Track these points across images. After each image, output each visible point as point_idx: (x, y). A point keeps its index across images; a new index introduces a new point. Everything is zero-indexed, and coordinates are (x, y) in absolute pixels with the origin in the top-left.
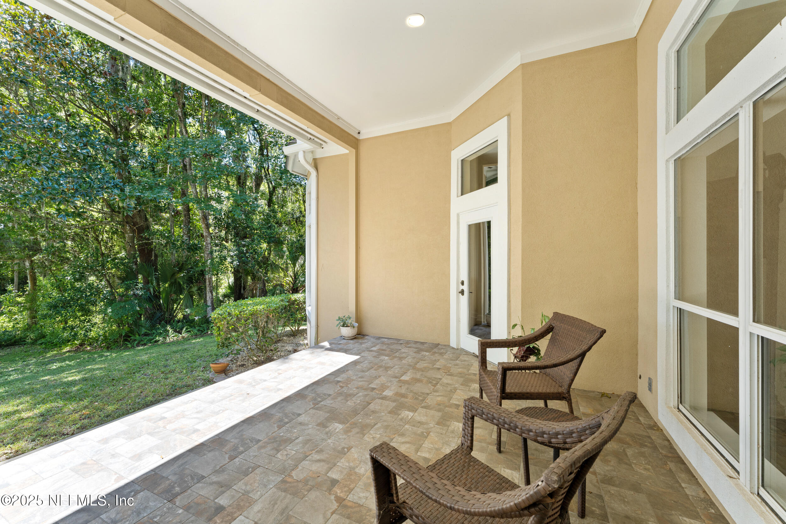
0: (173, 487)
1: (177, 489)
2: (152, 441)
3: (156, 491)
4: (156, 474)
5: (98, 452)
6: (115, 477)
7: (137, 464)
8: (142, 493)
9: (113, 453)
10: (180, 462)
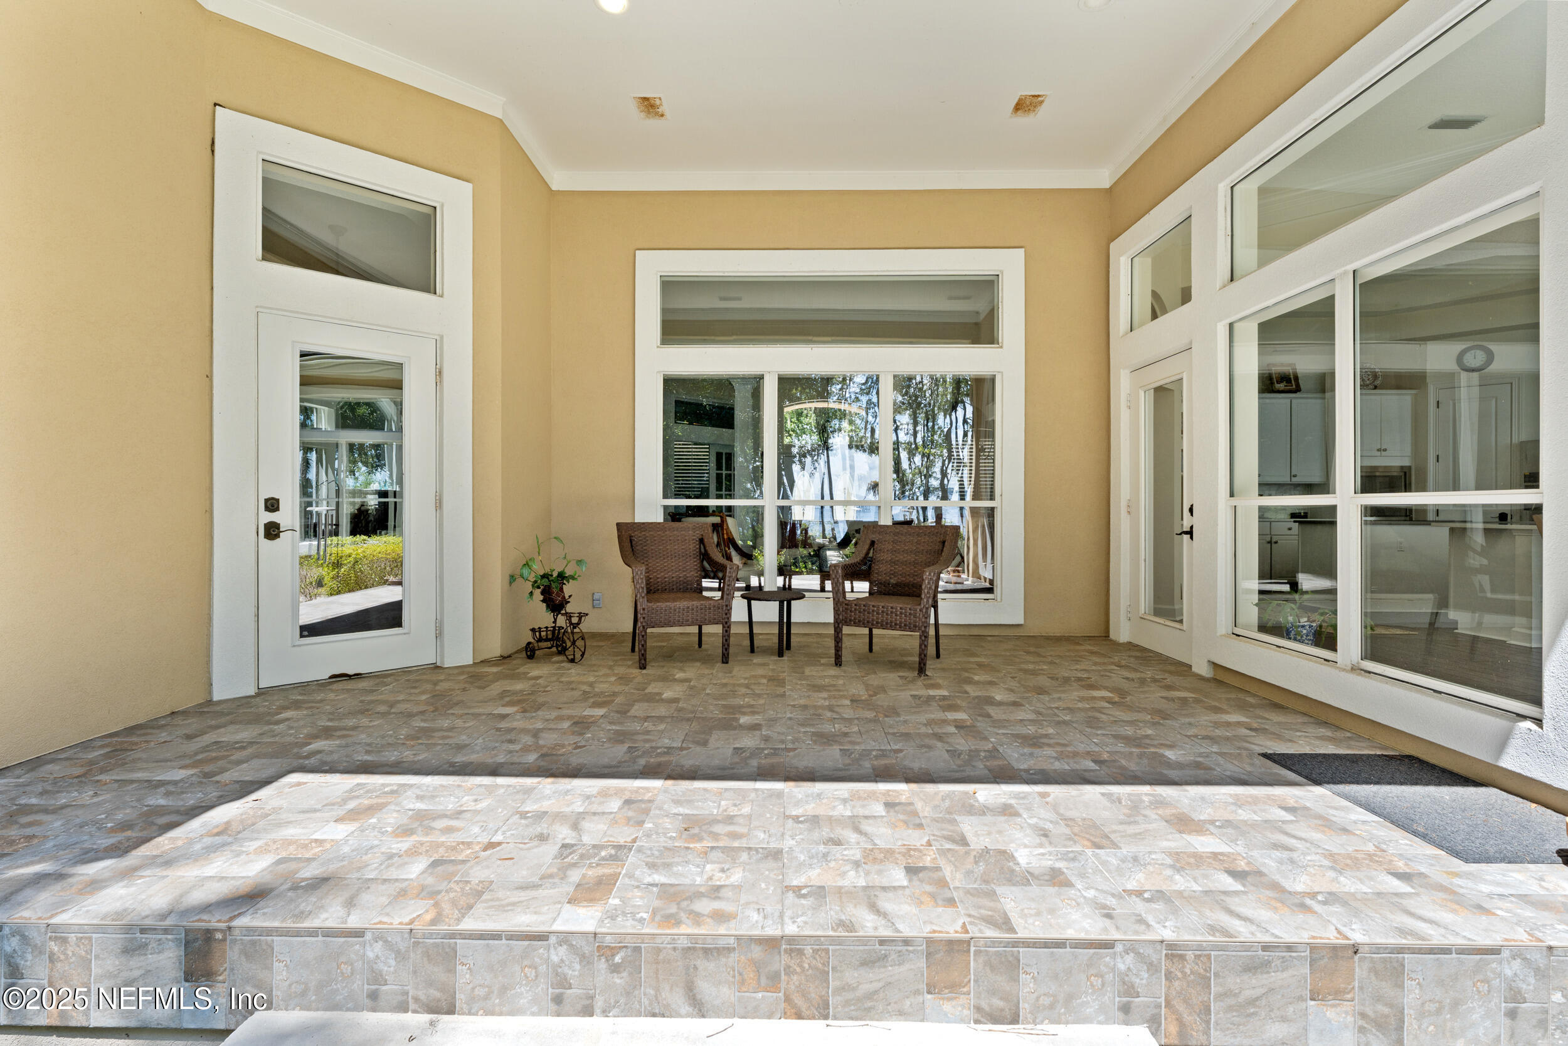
0: (985, 757)
1: (983, 754)
2: (968, 826)
3: (1006, 762)
4: (995, 777)
5: (1071, 855)
6: (1048, 799)
7: (1013, 802)
8: (1022, 767)
9: (1043, 839)
10: (958, 775)
